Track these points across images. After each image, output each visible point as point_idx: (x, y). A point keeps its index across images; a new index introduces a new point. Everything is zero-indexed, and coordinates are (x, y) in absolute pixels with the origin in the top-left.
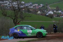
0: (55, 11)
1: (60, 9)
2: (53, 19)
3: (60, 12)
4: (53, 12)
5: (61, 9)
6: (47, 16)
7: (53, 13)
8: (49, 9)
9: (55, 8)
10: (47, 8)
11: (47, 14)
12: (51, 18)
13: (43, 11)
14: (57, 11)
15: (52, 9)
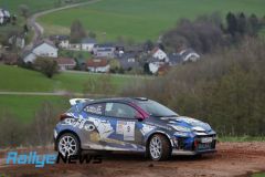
0: (65, 44)
1: (88, 32)
2: (58, 82)
3: (88, 47)
4: (57, 45)
5: (93, 36)
6: (29, 66)
7: (55, 55)
8: (36, 35)
9: (66, 31)
10: (26, 27)
11: (30, 58)
12: (50, 76)
13: (10, 41)
14: (74, 41)
15: (53, 33)
